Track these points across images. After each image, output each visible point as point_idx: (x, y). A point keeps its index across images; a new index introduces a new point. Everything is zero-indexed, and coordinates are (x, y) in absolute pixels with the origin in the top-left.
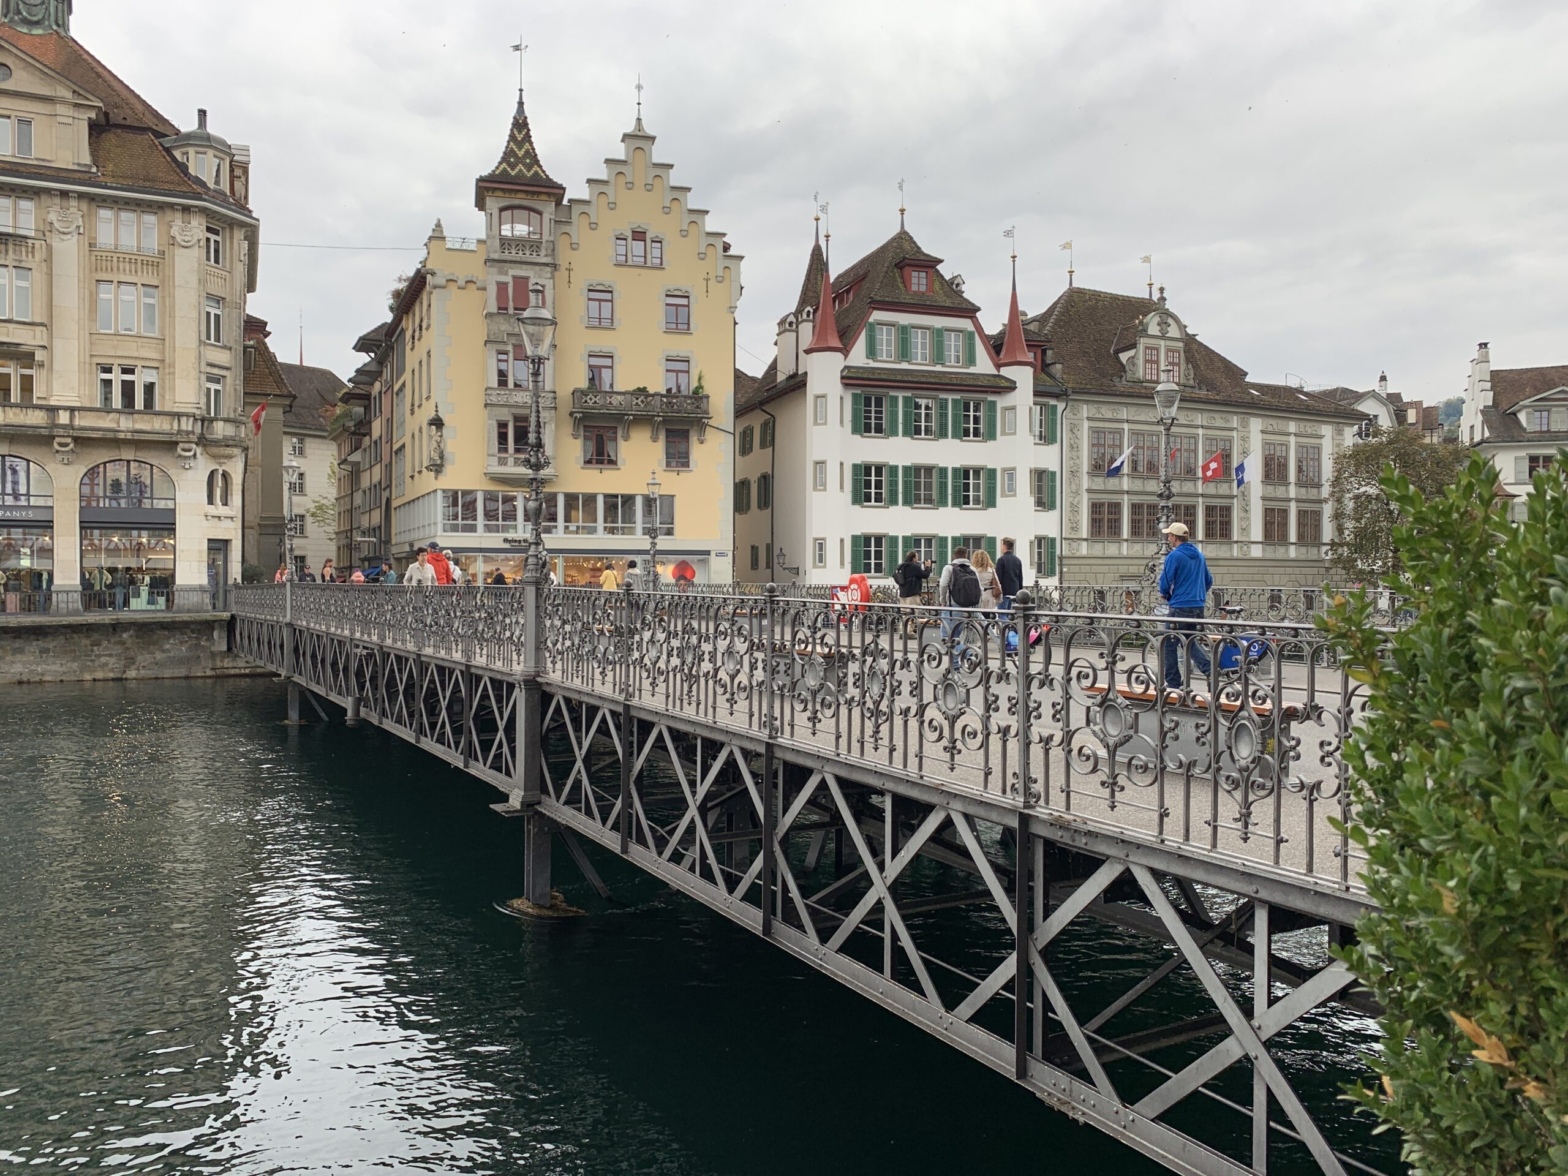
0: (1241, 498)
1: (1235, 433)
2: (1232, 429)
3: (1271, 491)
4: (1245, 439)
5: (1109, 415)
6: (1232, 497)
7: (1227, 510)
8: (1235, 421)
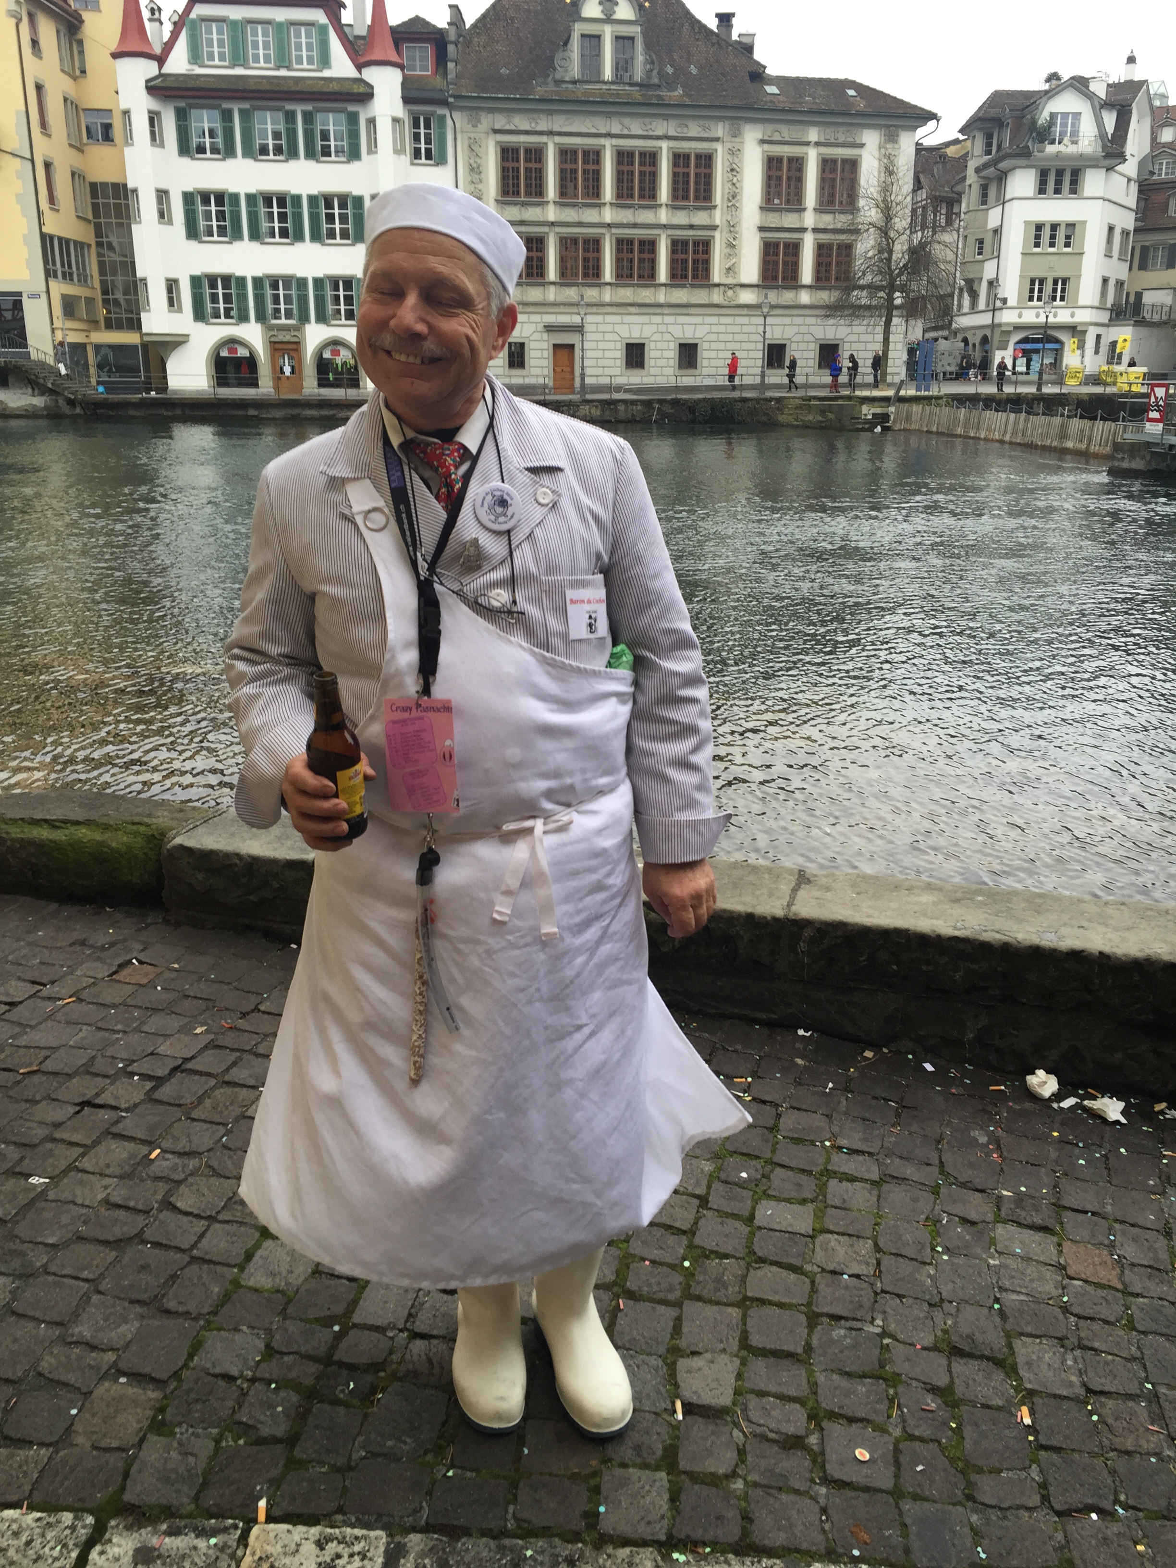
0: (726, 229)
1: (719, 147)
2: (717, 139)
3: (774, 220)
4: (735, 152)
5: (525, 126)
6: (714, 228)
7: (705, 246)
8: (720, 130)
